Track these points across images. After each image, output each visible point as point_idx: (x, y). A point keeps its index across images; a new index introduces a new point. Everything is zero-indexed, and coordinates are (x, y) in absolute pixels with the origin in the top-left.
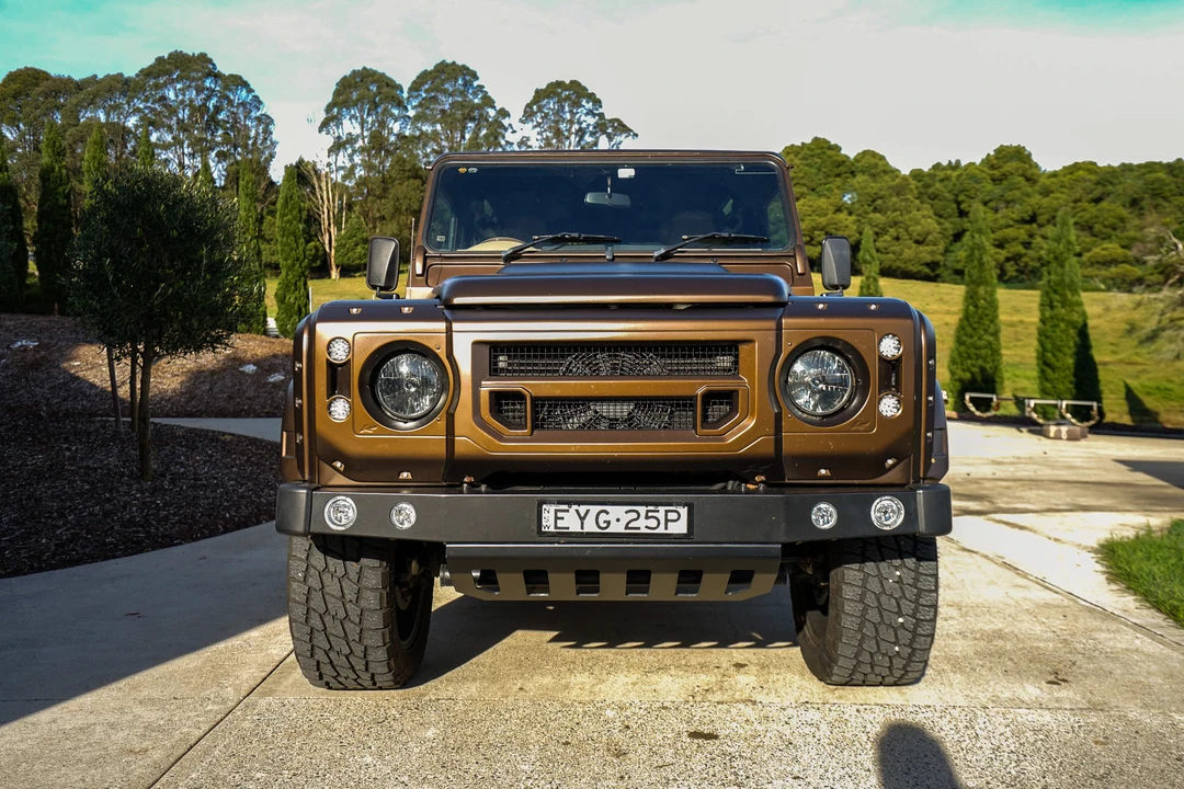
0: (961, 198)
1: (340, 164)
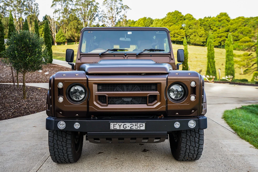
1: (56, 16)
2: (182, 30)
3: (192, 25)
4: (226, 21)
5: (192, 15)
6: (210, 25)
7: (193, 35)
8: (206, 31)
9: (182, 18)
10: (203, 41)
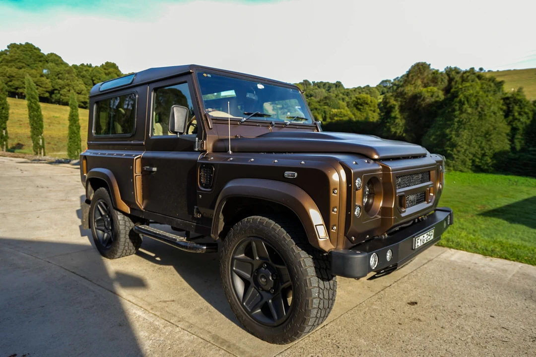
0: (94, 79)
2: (44, 79)
3: (61, 74)
4: (116, 75)
5: (60, 58)
6: (92, 78)
7: (65, 90)
8: (87, 86)
9: (42, 59)
10: (83, 100)
